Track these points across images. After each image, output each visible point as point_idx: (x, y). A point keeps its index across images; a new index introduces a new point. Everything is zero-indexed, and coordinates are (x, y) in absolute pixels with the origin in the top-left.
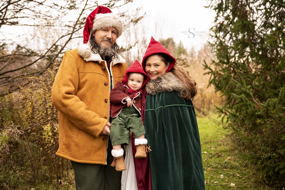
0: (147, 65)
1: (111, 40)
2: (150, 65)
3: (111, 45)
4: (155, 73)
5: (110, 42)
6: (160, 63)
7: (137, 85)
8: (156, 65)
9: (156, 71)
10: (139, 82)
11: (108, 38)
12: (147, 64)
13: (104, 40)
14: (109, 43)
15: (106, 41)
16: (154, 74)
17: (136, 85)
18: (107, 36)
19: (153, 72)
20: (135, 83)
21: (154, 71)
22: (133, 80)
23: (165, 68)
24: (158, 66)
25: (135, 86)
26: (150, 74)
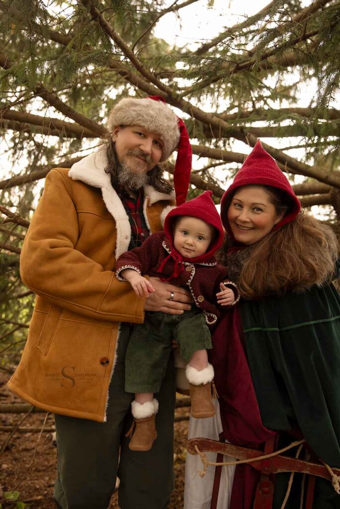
0: (235, 204)
1: (148, 158)
2: (241, 206)
3: (145, 168)
4: (250, 225)
5: (145, 161)
6: (266, 206)
7: (195, 246)
8: (255, 208)
9: (251, 220)
10: (200, 238)
11: (142, 150)
12: (235, 201)
13: (134, 153)
14: (142, 162)
15: (137, 156)
16: (246, 227)
17: (192, 245)
18: (142, 147)
19: (245, 222)
20: (190, 239)
21: (248, 220)
22: (186, 233)
23: (274, 219)
24: (260, 212)
25: (190, 248)
26: (237, 225)
